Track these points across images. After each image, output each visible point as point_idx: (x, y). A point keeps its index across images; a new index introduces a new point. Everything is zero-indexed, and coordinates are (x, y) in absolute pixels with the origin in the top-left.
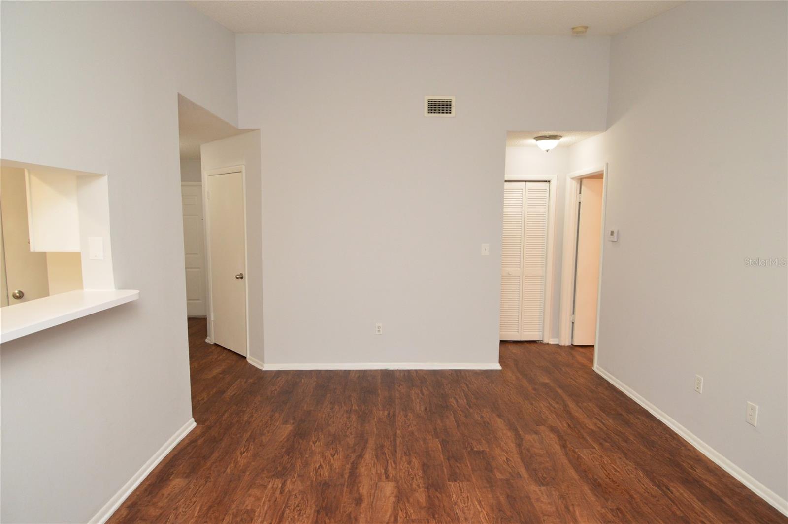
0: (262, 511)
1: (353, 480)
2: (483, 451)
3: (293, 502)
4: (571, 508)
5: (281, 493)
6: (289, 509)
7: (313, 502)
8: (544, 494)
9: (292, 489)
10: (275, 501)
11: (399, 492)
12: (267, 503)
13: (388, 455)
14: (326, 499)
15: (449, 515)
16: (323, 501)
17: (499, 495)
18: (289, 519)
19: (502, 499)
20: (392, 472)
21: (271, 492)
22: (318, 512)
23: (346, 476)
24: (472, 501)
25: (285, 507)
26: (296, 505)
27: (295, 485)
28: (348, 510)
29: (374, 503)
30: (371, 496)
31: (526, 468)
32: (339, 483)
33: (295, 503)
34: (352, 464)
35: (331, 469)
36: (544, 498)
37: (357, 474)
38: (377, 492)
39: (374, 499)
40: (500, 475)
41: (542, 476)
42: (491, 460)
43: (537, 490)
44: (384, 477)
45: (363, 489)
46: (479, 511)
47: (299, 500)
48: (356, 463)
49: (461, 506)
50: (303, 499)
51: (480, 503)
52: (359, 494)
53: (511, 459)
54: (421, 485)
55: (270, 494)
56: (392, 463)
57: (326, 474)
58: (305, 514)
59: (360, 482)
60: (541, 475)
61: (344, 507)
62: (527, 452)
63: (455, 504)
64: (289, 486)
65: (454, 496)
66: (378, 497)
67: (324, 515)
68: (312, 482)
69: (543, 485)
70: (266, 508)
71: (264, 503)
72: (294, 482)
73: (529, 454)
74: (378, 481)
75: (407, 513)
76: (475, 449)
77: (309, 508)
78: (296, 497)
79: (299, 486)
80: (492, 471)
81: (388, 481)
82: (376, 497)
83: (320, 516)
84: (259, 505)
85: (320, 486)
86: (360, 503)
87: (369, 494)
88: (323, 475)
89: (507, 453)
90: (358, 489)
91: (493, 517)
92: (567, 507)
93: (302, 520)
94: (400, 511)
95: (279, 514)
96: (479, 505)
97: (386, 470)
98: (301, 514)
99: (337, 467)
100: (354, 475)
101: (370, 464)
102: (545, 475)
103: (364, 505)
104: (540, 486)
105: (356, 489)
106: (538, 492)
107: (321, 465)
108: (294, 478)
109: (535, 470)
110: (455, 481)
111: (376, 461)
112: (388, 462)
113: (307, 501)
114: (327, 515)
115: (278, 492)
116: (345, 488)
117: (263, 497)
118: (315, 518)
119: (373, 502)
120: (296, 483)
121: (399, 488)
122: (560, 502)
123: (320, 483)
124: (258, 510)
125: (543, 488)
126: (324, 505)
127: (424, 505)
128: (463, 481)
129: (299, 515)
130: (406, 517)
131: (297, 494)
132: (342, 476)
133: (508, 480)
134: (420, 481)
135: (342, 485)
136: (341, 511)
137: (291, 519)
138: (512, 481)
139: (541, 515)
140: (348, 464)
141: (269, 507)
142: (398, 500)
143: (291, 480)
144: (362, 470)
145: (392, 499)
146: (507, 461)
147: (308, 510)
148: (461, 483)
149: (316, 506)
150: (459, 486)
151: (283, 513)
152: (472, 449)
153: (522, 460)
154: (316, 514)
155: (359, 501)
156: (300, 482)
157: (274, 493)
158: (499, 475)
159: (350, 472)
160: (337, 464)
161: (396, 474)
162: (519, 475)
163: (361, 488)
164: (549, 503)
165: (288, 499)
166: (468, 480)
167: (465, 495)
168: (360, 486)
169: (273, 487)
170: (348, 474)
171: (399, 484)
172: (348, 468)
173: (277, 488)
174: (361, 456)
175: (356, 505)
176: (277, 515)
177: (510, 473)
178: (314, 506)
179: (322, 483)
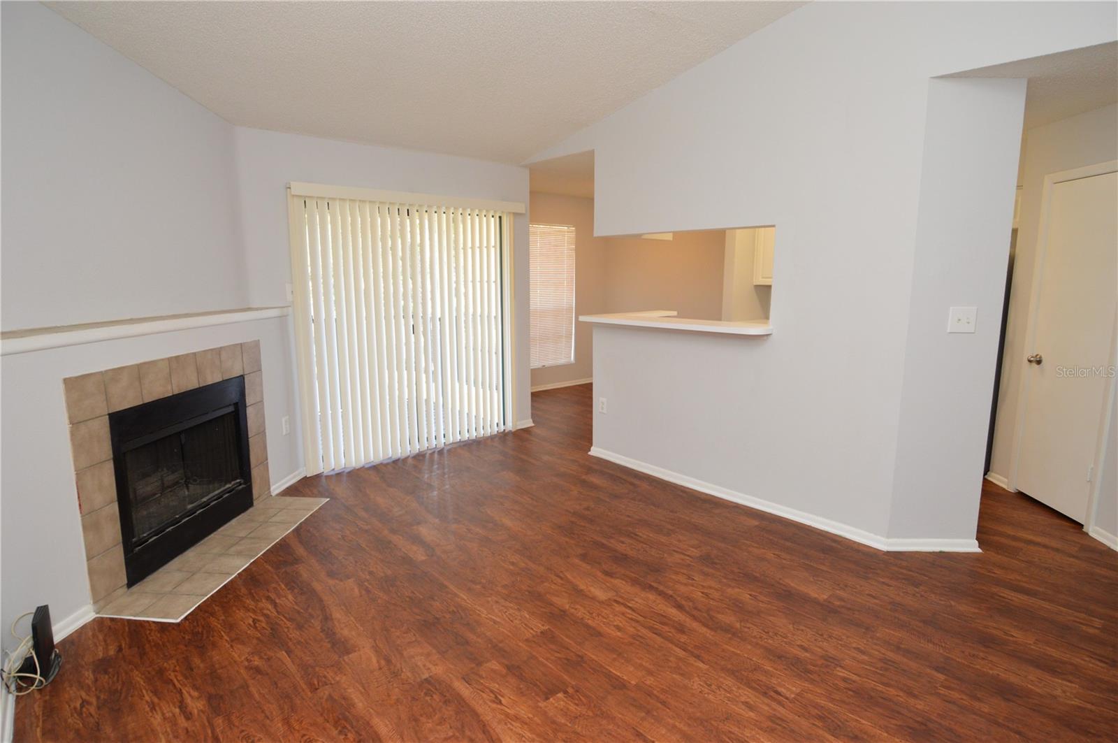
0: (661, 538)
2: (547, 699)
4: (383, 662)
5: (675, 551)
6: (646, 547)
8: (421, 666)
10: (666, 546)
13: (656, 624)
15: (516, 598)
17: (479, 640)
19: (471, 637)
20: (621, 608)
21: (683, 547)
22: (624, 555)
24: (504, 620)
25: (651, 546)
26: (648, 550)
29: (594, 579)
31: (463, 700)
32: (650, 577)
36: (420, 661)
37: (647, 590)
38: (605, 587)
40: (493, 667)
41: (432, 696)
42: (521, 686)
43: (433, 668)
44: (620, 600)
45: (621, 583)
46: (489, 613)
48: (669, 598)
49: (511, 611)
50: (652, 555)
51: (495, 622)
52: (618, 579)
53: (494, 706)
56: (635, 618)
58: (631, 550)
60: (435, 696)
62: (473, 737)
63: (519, 610)
65: (528, 616)
67: (616, 556)
69: (426, 679)
71: (670, 541)
73: (468, 733)
76: (560, 695)
77: (636, 554)
80: (508, 668)
89: (507, 715)
91: (471, 615)
92: (388, 661)
95: (647, 542)
96: (494, 620)
102: (428, 698)
104: (430, 677)
106: (431, 666)
109: (446, 702)
110: (542, 632)
113: (645, 555)
115: (677, 549)
117: (679, 543)
118: (619, 552)
119: (596, 578)
122: (398, 665)
123: (663, 569)
124: (665, 538)
125: (426, 676)
127: (548, 596)
128: (534, 637)
129: (633, 548)
131: (662, 555)
133: (479, 664)
134: (579, 615)
136: (609, 563)
138: (473, 665)
139: (419, 639)
140: (673, 593)
141: (662, 542)
145: (582, 587)
146: (496, 697)
147: (633, 553)
148: (534, 633)
149: (633, 557)
150: (532, 629)
151: (645, 544)
152: (566, 692)
153: (475, 714)
154: (624, 553)
158: (494, 665)
159: (657, 588)
161: (614, 609)
162: (466, 680)
163: (623, 582)
164: (413, 657)
165: (662, 551)
166: (527, 640)
167: (517, 622)
169: (689, 550)
170: (656, 585)
171: (597, 604)
172: (667, 590)
173: (686, 551)
177: (481, 677)
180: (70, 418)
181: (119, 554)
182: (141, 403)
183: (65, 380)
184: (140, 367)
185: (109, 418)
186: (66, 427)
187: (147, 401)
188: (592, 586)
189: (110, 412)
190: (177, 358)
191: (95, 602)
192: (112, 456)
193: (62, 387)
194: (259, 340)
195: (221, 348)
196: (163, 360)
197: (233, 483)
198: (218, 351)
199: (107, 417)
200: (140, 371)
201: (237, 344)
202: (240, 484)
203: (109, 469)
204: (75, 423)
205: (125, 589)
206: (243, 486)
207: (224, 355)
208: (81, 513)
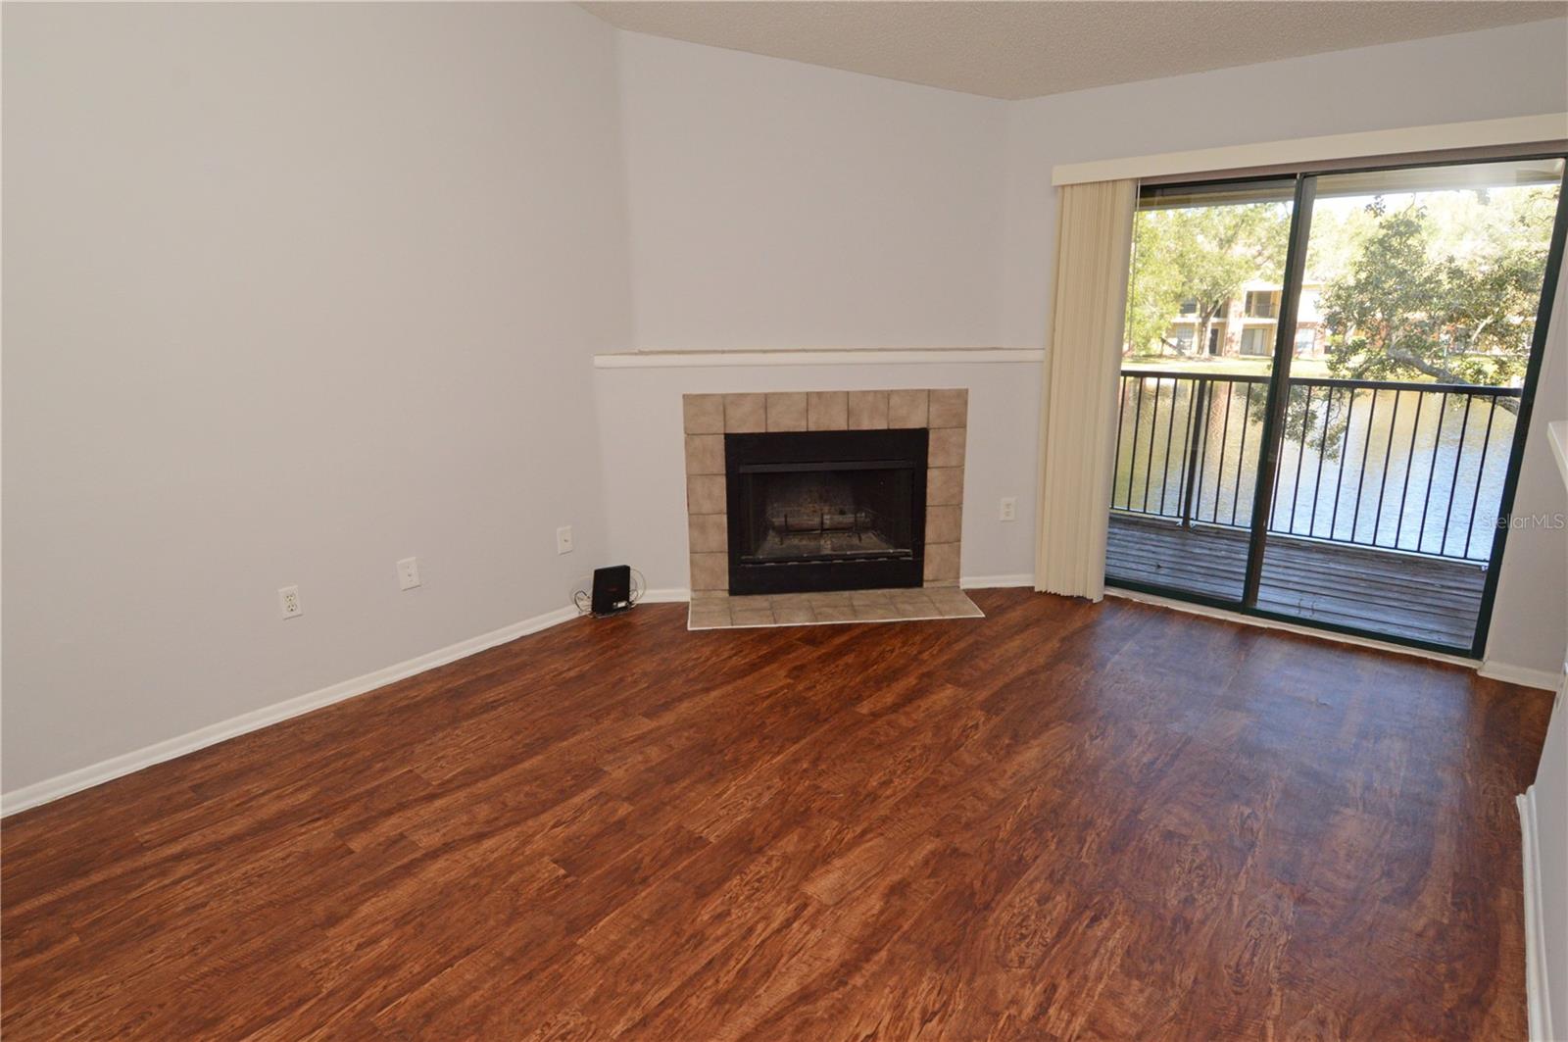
0: (1105, 961)
1: (875, 939)
3: (1031, 950)
5: (1054, 988)
6: (1043, 938)
7: (989, 931)
8: (625, 762)
9: (1023, 986)
10: (1071, 972)
11: (814, 867)
12: (1092, 976)
13: (737, 963)
14: (959, 922)
15: (784, 802)
16: (966, 923)
17: (677, 790)
18: (1048, 919)
20: (780, 915)
21: (1079, 1002)
22: (987, 906)
23: (883, 954)
24: (727, 801)
25: (1054, 946)
26: (1027, 941)
27: (1013, 992)
28: (928, 883)
29: (874, 872)
30: (869, 888)
32: (912, 947)
33: (1028, 946)
34: (846, 983)
35: (905, 992)
36: (633, 759)
37: (856, 946)
38: (850, 889)
39: (869, 879)
40: (621, 809)
41: (572, 780)
43: (621, 770)
44: (810, 910)
45: (872, 908)
47: (1017, 949)
48: (834, 979)
49: (749, 803)
50: (1008, 948)
52: (887, 902)
54: (765, 860)
55: (1083, 995)
56: (757, 932)
57: (925, 985)
58: (1014, 914)
59: (866, 925)
61: (932, 893)
63: (753, 809)
64: (1031, 997)
65: (739, 819)
66: (858, 880)
67: (977, 897)
68: (970, 981)
69: (601, 770)
70: (1096, 964)
71: (1099, 978)
72: (1013, 1002)
74: (827, 907)
75: (839, 833)
76: (559, 870)
77: (1002, 923)
78: (1022, 961)
79: (1004, 984)
80: (620, 822)
81: (808, 898)
82: (863, 880)
83: (988, 897)
84: (1111, 978)
85: (956, 961)
86: (899, 883)
87: (870, 891)
88: (933, 988)
90: (882, 912)
91: (733, 774)
93: (1025, 906)
94: (846, 840)
95: (1068, 938)
97: (787, 924)
98: (1021, 918)
99: (887, 990)
100: (864, 949)
101: (805, 958)
102: (569, 778)
103: (895, 878)
104: (606, 772)
105: (886, 914)
106: (625, 768)
107: (925, 1021)
108: (1009, 1016)
110: (701, 836)
111: (783, 960)
112: (763, 942)
113: (1001, 938)
114: (973, 895)
115: (1062, 992)
116: (906, 927)
117: (1101, 994)
118: (998, 898)
119: (875, 876)
120: (1010, 997)
121: (806, 875)
122: (626, 748)
123: (952, 968)
124: (1113, 968)
125: (607, 768)
126: (970, 913)
127: (799, 830)
128: (689, 830)
129: (1026, 917)
130: (847, 828)
131: (1017, 965)
132: (891, 961)
133: (627, 799)
134: (754, 867)
135: (906, 938)
136: (943, 887)
137: (1045, 918)
140: (854, 986)
141: (1087, 963)
142: (829, 856)
143: (1020, 1013)
144: (835, 952)
145: (837, 863)
147: (1005, 917)
149: (985, 920)
150: (707, 828)
151: (1059, 936)
152: (565, 877)
154: (993, 905)
155: (898, 889)
156: (1001, 994)
157: (1072, 993)
158: (625, 809)
159: (868, 960)
160: (881, 1002)
162: (599, 795)
163: (875, 911)
164: (641, 753)
165: (1038, 965)
166: (680, 826)
167: (723, 812)
168: (873, 915)
169: (1073, 1014)
170: (876, 958)
172: (863, 976)
173: (1062, 1007)
174: (805, 996)
175: (910, 883)
176: (1072, 938)
178: (991, 921)
179: (948, 964)
180: (686, 429)
181: (723, 561)
182: (763, 431)
183: (685, 396)
184: (766, 396)
185: (725, 438)
186: (682, 436)
187: (771, 430)
188: (846, 873)
189: (728, 432)
190: (819, 394)
191: (694, 590)
192: (724, 472)
193: (680, 403)
194: (967, 391)
195: (892, 391)
196: (799, 393)
197: (899, 550)
198: (888, 395)
199: (723, 436)
200: (766, 401)
201: (924, 390)
202: (907, 555)
203: (723, 481)
204: (690, 435)
205: (726, 594)
206: (910, 559)
207: (895, 400)
208: (688, 510)
